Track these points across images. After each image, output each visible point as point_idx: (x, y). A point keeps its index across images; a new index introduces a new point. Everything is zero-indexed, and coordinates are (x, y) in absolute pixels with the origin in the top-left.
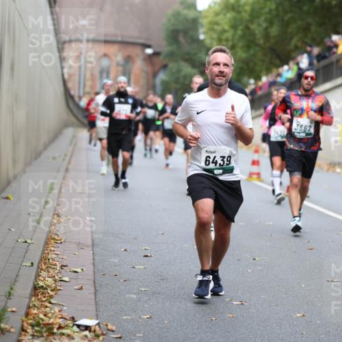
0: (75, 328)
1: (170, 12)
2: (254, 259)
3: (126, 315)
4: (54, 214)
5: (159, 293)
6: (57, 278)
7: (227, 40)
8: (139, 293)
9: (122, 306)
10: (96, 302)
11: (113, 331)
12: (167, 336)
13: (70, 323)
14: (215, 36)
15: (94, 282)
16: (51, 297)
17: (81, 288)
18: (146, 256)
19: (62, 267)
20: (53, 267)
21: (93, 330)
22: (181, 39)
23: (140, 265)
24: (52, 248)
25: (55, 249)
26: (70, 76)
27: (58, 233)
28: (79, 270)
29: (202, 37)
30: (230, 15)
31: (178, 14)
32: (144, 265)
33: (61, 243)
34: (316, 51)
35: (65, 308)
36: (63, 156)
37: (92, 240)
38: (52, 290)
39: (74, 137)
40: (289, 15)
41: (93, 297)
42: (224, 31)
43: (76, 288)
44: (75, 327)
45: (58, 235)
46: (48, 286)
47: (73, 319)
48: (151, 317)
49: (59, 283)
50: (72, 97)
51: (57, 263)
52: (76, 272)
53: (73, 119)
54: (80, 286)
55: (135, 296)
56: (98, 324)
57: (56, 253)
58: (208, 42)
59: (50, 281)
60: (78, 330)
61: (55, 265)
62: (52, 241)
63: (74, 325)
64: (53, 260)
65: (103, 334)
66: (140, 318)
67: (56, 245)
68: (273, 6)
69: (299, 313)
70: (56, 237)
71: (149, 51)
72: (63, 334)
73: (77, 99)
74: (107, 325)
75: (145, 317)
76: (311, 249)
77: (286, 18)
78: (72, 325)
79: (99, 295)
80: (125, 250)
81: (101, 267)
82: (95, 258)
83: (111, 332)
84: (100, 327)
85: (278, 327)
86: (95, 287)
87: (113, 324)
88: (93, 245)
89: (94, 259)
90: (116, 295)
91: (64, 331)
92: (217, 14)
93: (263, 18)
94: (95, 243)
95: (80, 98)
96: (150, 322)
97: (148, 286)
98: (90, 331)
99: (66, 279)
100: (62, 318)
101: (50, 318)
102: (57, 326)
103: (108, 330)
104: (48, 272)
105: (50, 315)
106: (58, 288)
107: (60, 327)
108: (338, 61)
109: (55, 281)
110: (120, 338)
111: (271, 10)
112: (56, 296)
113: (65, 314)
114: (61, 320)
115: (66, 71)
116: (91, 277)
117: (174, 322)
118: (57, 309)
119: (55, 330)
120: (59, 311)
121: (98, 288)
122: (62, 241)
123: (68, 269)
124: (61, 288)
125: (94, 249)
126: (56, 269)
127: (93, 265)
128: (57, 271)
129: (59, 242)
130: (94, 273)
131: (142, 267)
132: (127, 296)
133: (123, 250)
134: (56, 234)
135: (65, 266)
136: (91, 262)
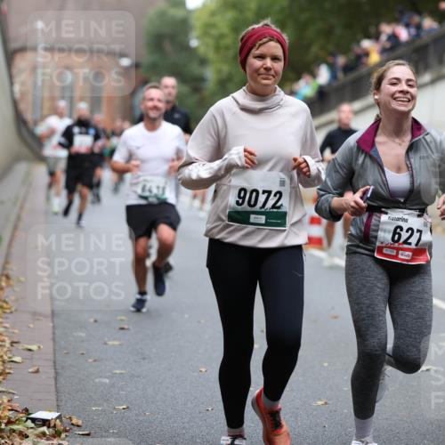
0: (29, 423)
1: (152, 12)
3: (95, 405)
5: (138, 377)
6: (6, 358)
7: (227, 48)
8: (113, 376)
9: (92, 394)
10: (56, 387)
11: (78, 426)
12: (149, 432)
13: (23, 416)
14: (210, 41)
15: (55, 363)
17: (37, 371)
18: (122, 329)
19: (12, 343)
20: (1, 343)
21: (52, 425)
23: (114, 340)
25: (4, 321)
26: (23, 94)
27: (7, 300)
28: (34, 347)
29: (194, 43)
30: (230, 15)
31: (162, 14)
32: (119, 340)
33: (11, 312)
34: (341, 60)
35: (16, 397)
36: (14, 199)
37: (52, 304)
41: (53, 382)
42: (222, 36)
43: (30, 370)
44: (29, 421)
45: (7, 303)
47: (26, 411)
48: (128, 408)
49: (8, 365)
51: (6, 339)
52: (30, 350)
53: (25, 151)
54: (36, 368)
55: (107, 381)
56: (59, 417)
57: (4, 325)
58: (202, 50)
60: (33, 425)
61: (3, 341)
63: (28, 419)
64: (1, 335)
65: (66, 431)
66: (115, 409)
67: (4, 315)
69: (320, 399)
70: (5, 305)
72: (14, 431)
73: (31, 124)
74: (70, 418)
75: (121, 407)
76: (336, 317)
78: (24, 419)
79: (61, 380)
80: (96, 321)
81: (63, 343)
82: (56, 332)
83: (76, 428)
84: (61, 421)
85: (293, 419)
86: (55, 369)
87: (79, 418)
88: (53, 315)
89: (54, 333)
90: (83, 380)
91: (15, 427)
92: (213, 14)
94: (56, 312)
95: (36, 123)
96: (127, 413)
97: (124, 368)
98: (49, 427)
99: (17, 359)
100: (12, 410)
102: (5, 421)
103: (73, 424)
106: (7, 371)
107: (9, 422)
109: (4, 362)
110: (88, 435)
112: (4, 381)
113: (16, 405)
114: (11, 412)
115: (17, 88)
116: (51, 357)
117: (158, 414)
118: (5, 399)
119: (3, 426)
120: (9, 401)
121: (60, 371)
122: (13, 309)
123: (20, 347)
124: (11, 371)
125: (55, 320)
126: (4, 346)
127: (54, 340)
128: (5, 349)
129: (8, 311)
130: (55, 350)
131: (116, 343)
132: (97, 380)
133: (92, 320)
134: (5, 301)
135: (16, 343)
136: (51, 336)
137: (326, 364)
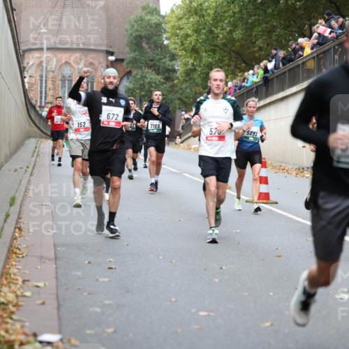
0: (38, 345)
1: (133, 18)
2: (221, 268)
3: (90, 329)
4: (15, 228)
5: (123, 306)
6: (19, 293)
8: (103, 306)
9: (86, 320)
10: (59, 316)
11: (76, 346)
13: (31, 339)
15: (57, 296)
16: (12, 313)
17: (43, 303)
18: (111, 268)
19: (24, 281)
20: (15, 282)
21: (55, 345)
22: (144, 45)
23: (104, 277)
24: (14, 263)
25: (17, 264)
26: (31, 85)
27: (19, 247)
28: (41, 284)
29: (166, 42)
30: (193, 19)
31: (141, 20)
32: (108, 277)
33: (23, 257)
34: (281, 54)
35: (27, 324)
36: (25, 168)
37: (55, 253)
38: (14, 306)
39: (36, 148)
40: (253, 18)
41: (55, 311)
42: (187, 36)
43: (38, 303)
44: (37, 343)
45: (20, 250)
46: (9, 302)
47: (35, 335)
48: (115, 331)
49: (21, 299)
50: (34, 107)
51: (19, 278)
52: (38, 287)
53: (36, 129)
54: (41, 301)
55: (99, 310)
56: (61, 340)
57: (18, 267)
58: (172, 47)
59: (11, 297)
60: (40, 346)
61: (17, 280)
62: (14, 255)
63: (36, 341)
64: (15, 274)
66: (104, 331)
67: (18, 259)
68: (237, 10)
69: (267, 321)
70: (18, 251)
71: (112, 58)
73: (38, 109)
74: (70, 340)
76: (280, 256)
77: (250, 21)
78: (33, 341)
79: (62, 310)
80: (89, 263)
81: (63, 280)
82: (59, 272)
83: (74, 348)
84: (63, 343)
86: (58, 301)
87: (76, 339)
88: (56, 258)
89: (57, 273)
90: (80, 309)
91: (26, 347)
92: (180, 19)
93: (226, 22)
94: (58, 256)
97: (112, 299)
98: (53, 346)
99: (28, 294)
101: (11, 335)
102: (18, 343)
103: (71, 345)
104: (10, 287)
105: (11, 331)
106: (20, 303)
107: (22, 344)
108: (303, 63)
109: (17, 296)
111: (234, 13)
112: (17, 312)
113: (27, 330)
114: (23, 336)
115: (26, 80)
116: (54, 291)
118: (18, 325)
119: (16, 347)
120: (21, 327)
121: (61, 303)
122: (24, 255)
123: (30, 284)
124: (23, 303)
125: (58, 262)
126: (17, 284)
127: (57, 278)
128: (18, 286)
129: (20, 256)
130: (57, 286)
131: (106, 280)
132: (91, 309)
133: (87, 262)
134: (18, 248)
135: (26, 281)
136: (54, 275)
137: (271, 294)
